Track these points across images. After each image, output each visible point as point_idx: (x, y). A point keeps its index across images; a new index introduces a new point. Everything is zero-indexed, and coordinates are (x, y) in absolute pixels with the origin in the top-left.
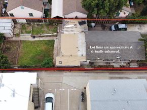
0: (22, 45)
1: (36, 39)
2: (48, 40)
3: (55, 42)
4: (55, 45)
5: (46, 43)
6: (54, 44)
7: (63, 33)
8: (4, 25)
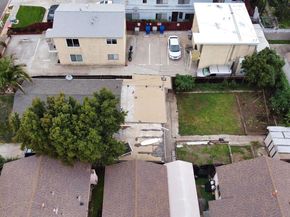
0: (240, 125)
1: (216, 137)
2: (192, 134)
3: (177, 130)
4: (177, 125)
5: (195, 129)
6: (180, 128)
7: (162, 124)
8: (284, 142)
